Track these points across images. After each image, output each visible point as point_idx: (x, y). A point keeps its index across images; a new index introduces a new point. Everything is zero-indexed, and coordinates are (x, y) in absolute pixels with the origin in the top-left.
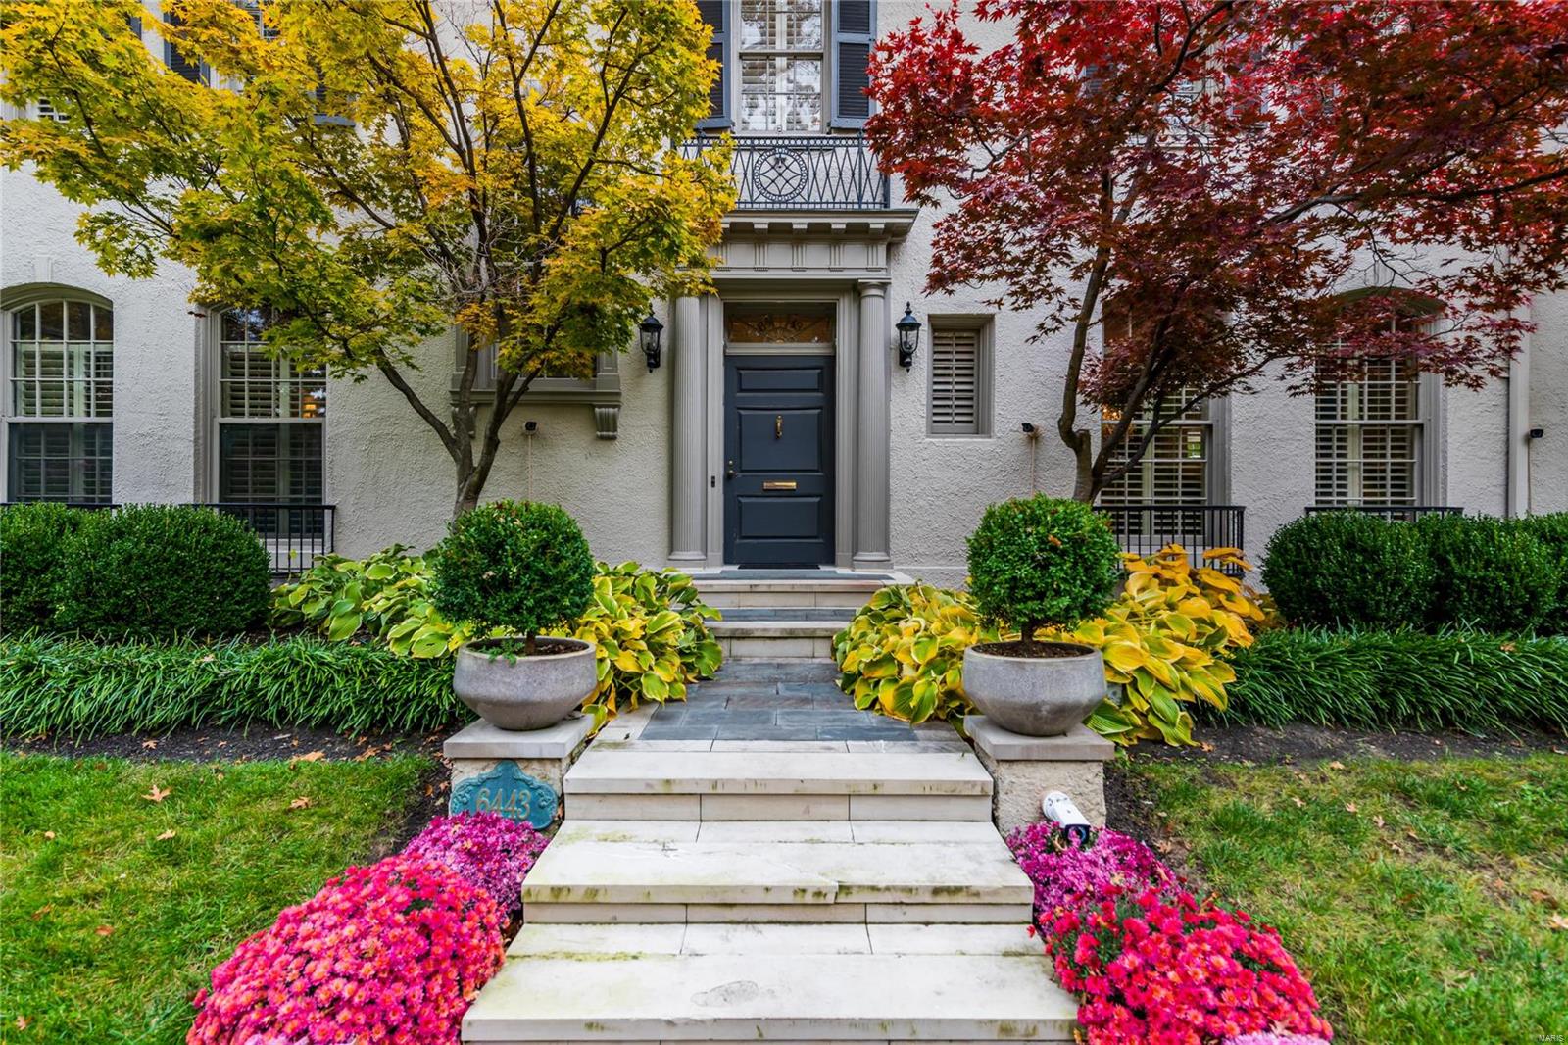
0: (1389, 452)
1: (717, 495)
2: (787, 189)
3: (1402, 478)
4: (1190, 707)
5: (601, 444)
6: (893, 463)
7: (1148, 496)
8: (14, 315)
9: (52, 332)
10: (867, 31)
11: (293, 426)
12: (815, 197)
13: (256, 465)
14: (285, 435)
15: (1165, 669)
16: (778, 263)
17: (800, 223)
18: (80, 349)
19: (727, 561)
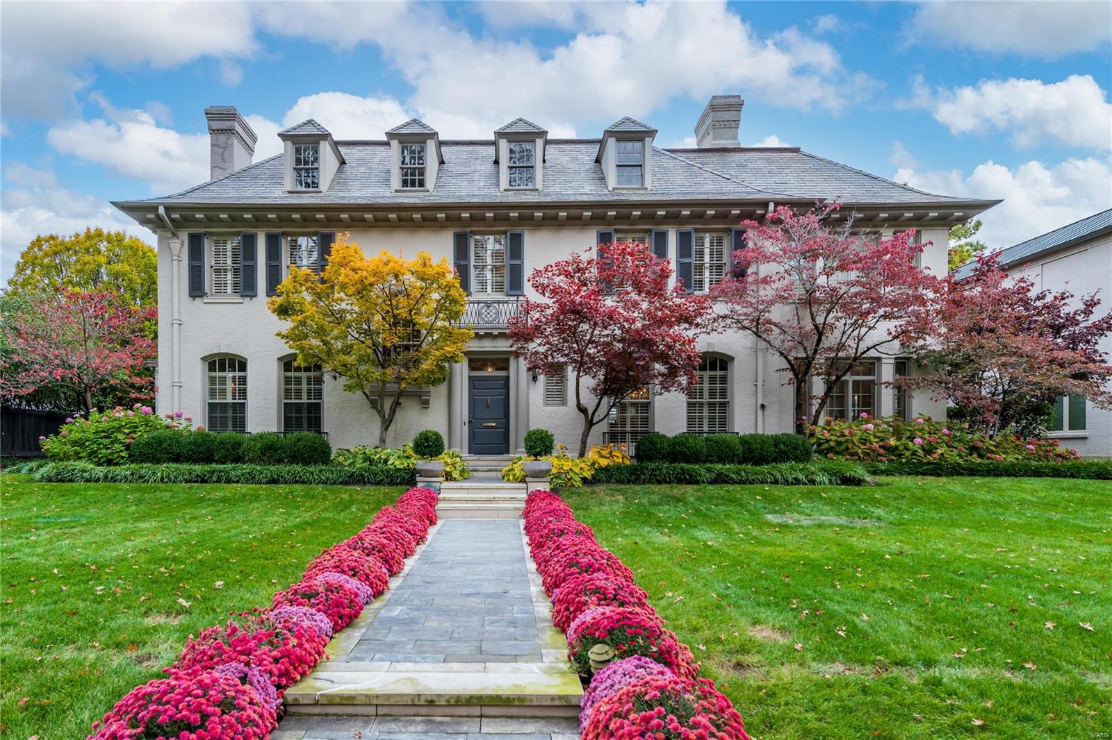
0: (717, 411)
1: (466, 428)
2: (491, 319)
3: (723, 421)
4: (582, 478)
5: (423, 410)
6: (531, 415)
7: (628, 429)
8: (209, 363)
9: (222, 369)
10: (520, 259)
11: (308, 404)
12: (501, 321)
13: (296, 418)
14: (306, 406)
15: (576, 470)
16: (487, 346)
17: (495, 332)
18: (231, 375)
19: (469, 453)
